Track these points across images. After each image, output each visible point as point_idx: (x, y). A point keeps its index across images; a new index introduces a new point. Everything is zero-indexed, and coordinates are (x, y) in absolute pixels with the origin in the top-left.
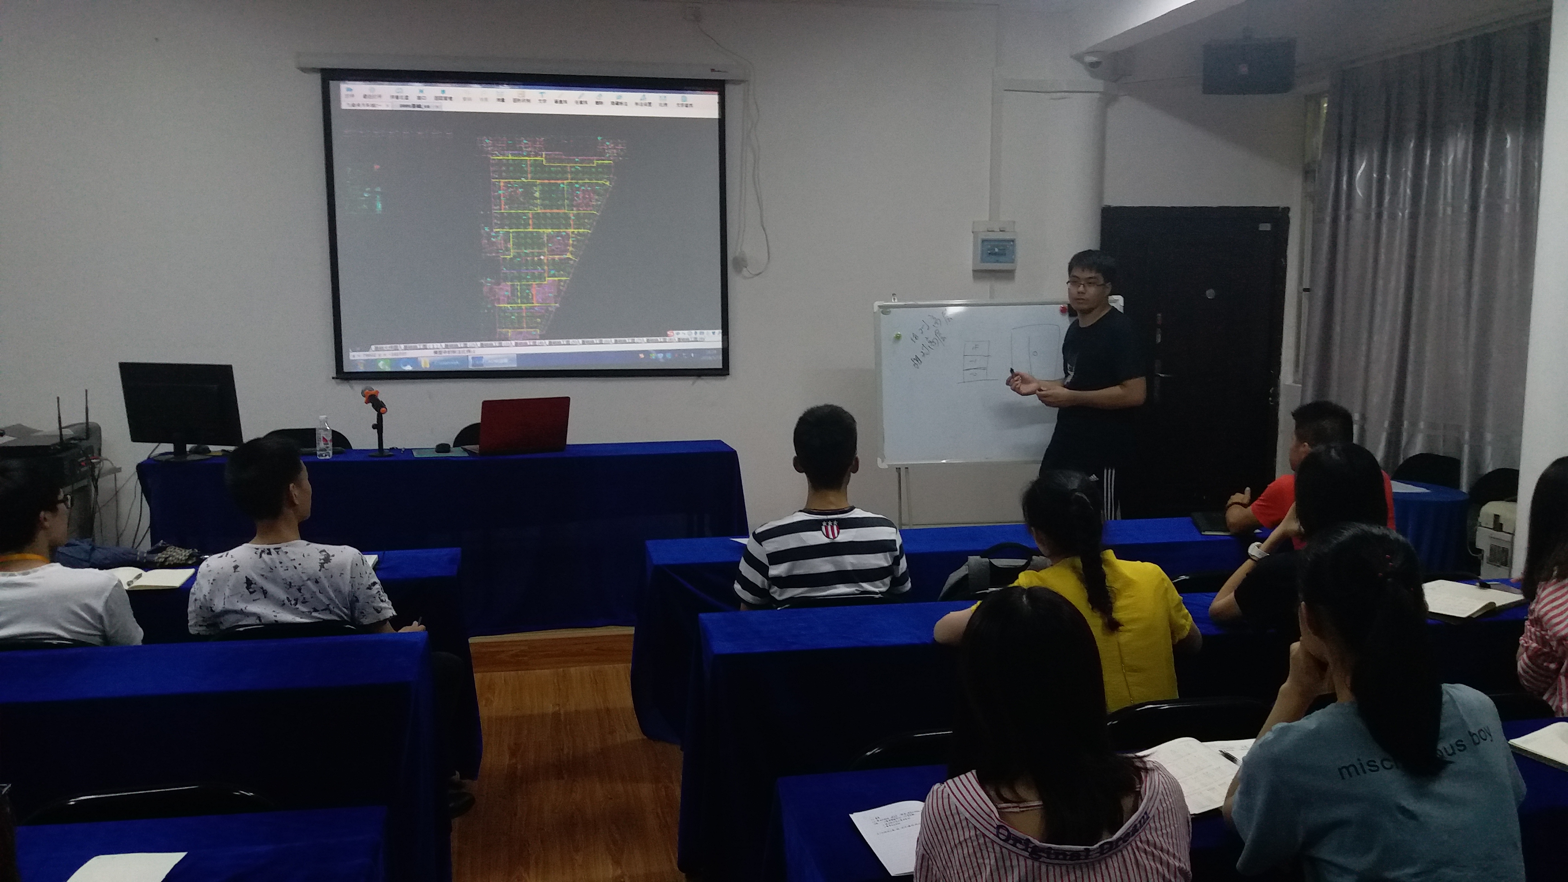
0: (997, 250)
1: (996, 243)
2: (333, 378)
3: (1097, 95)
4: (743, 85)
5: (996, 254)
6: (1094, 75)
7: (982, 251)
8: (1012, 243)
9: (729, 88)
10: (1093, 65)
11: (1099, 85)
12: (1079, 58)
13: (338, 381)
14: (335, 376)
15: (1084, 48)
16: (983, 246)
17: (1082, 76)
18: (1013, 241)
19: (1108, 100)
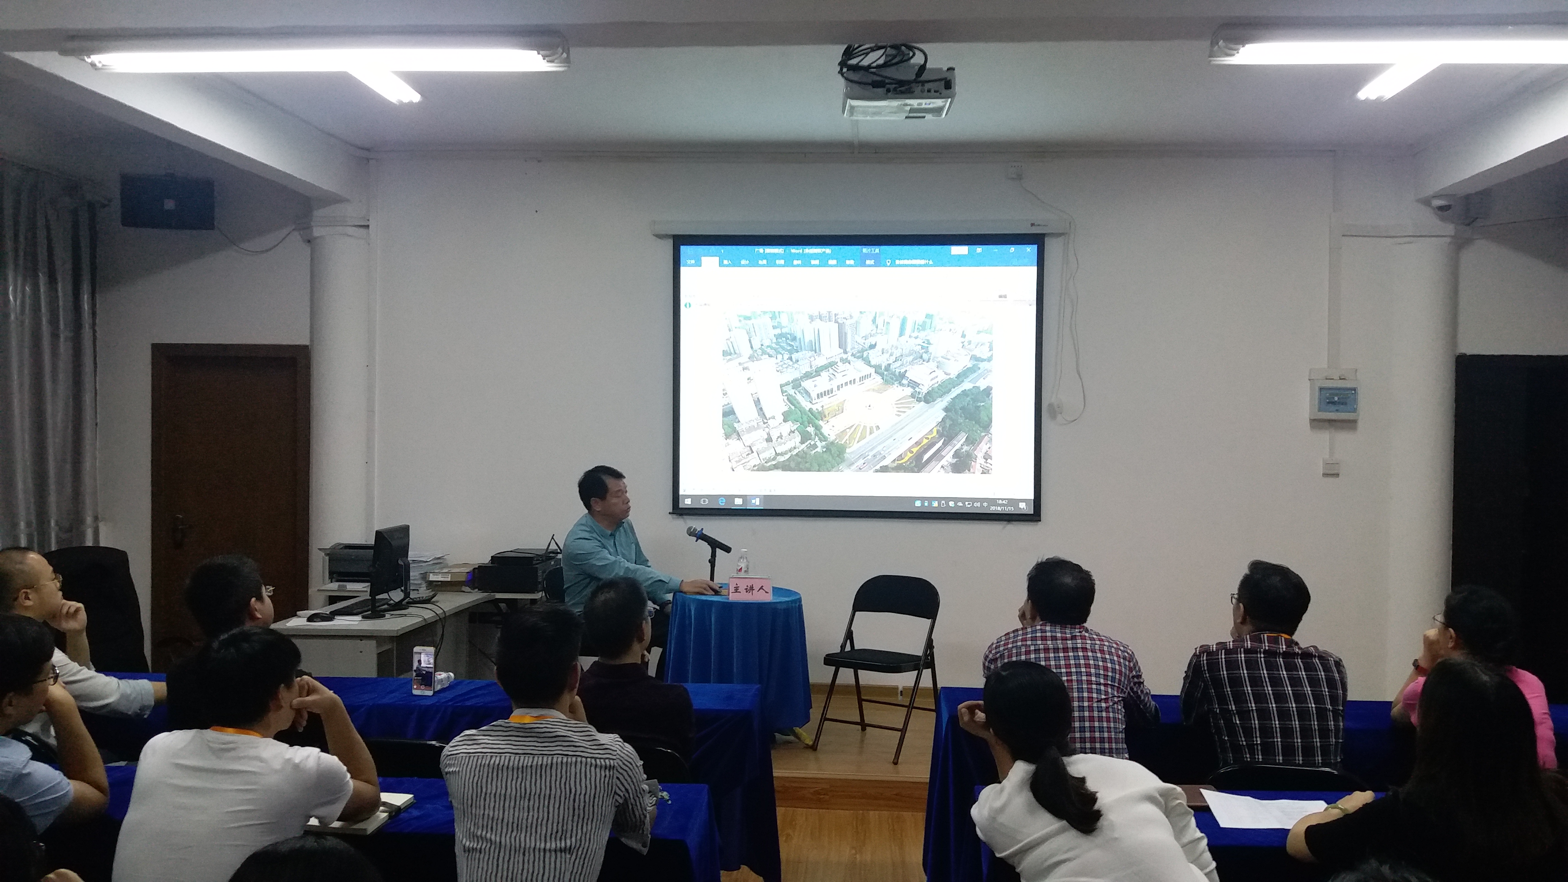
0: (1336, 399)
1: (1337, 392)
2: (670, 513)
3: (1448, 240)
4: (1063, 237)
5: (1334, 403)
6: (1443, 219)
7: (1320, 399)
8: (1353, 392)
9: (1049, 243)
10: (1441, 208)
11: (1450, 229)
12: (1426, 202)
13: (675, 516)
14: (671, 511)
15: (1430, 192)
16: (1320, 394)
17: (1429, 220)
18: (1355, 389)
19: (1459, 244)
